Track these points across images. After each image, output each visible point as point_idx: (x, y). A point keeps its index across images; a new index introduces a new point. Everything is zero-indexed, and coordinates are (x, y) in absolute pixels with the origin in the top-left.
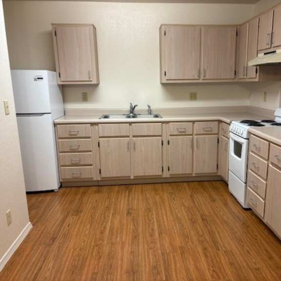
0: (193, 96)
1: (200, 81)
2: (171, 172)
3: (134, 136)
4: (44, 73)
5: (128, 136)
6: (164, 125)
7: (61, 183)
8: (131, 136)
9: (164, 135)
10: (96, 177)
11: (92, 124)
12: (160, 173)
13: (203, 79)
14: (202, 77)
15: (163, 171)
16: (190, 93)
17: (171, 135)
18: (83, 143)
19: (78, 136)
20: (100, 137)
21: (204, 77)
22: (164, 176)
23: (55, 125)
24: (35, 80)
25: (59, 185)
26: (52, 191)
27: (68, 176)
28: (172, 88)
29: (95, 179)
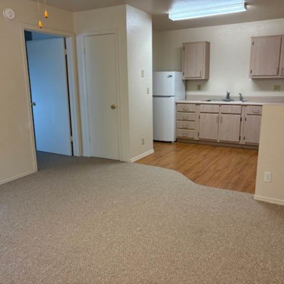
0: (277, 88)
1: (279, 77)
2: (245, 141)
3: (222, 113)
4: (173, 73)
5: (218, 113)
6: (243, 107)
7: (177, 139)
8: (220, 113)
9: (243, 114)
10: (196, 138)
11: (197, 104)
12: (238, 140)
13: (281, 76)
14: (280, 74)
15: (240, 139)
16: (275, 86)
17: (248, 114)
18: (190, 116)
19: (188, 111)
20: (201, 113)
21: (282, 73)
22: (241, 143)
23: (176, 104)
24: (168, 77)
25: (175, 140)
26: (170, 142)
27: (181, 135)
28: (260, 81)
29: (195, 139)
